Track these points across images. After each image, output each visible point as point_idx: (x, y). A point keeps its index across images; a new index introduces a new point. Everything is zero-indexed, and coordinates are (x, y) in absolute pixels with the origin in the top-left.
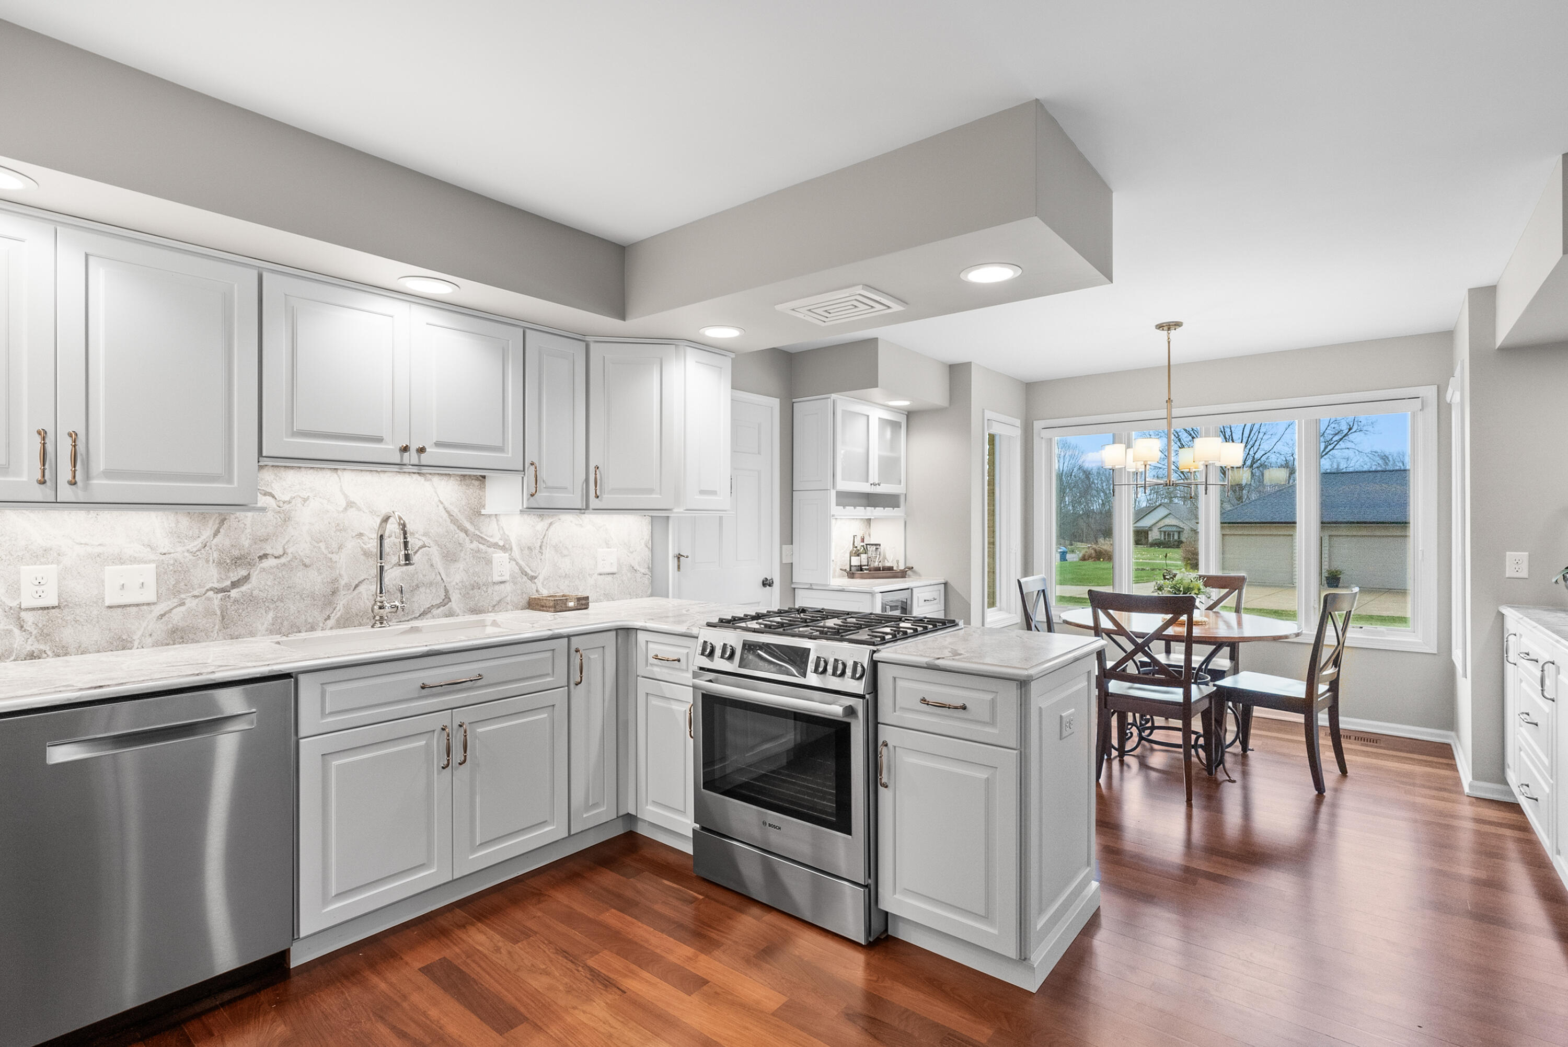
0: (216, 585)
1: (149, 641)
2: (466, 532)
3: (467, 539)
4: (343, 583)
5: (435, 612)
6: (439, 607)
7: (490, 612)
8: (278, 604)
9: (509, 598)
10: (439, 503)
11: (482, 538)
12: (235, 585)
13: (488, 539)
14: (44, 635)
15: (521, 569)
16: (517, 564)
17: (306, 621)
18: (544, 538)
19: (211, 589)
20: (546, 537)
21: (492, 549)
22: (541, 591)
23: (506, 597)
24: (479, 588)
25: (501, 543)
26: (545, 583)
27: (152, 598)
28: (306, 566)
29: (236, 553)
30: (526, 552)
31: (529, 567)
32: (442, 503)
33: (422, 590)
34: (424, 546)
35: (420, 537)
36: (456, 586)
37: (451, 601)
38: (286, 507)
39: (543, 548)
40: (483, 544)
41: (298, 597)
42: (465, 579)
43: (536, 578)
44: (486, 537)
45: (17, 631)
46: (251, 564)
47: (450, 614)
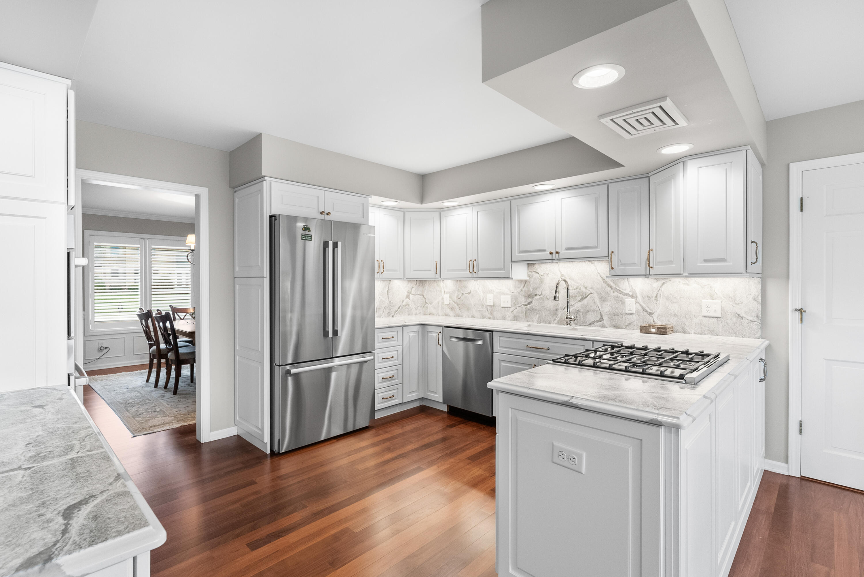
0: (524, 303)
1: (509, 319)
2: (611, 287)
3: (612, 291)
4: (560, 306)
5: (596, 324)
6: (598, 322)
7: (624, 329)
8: (540, 312)
9: (635, 323)
10: (598, 274)
11: (620, 290)
12: (529, 304)
13: (623, 291)
14: (491, 313)
15: (643, 308)
16: (640, 305)
17: (548, 320)
18: (658, 291)
19: (523, 305)
20: (660, 291)
21: (626, 296)
22: (656, 321)
23: (633, 322)
24: (618, 316)
25: (631, 294)
26: (659, 318)
27: (509, 305)
28: (548, 299)
29: (529, 293)
30: (646, 299)
31: (648, 308)
32: (599, 274)
33: (590, 313)
34: (591, 293)
35: (589, 289)
36: (606, 313)
37: (603, 320)
38: (542, 277)
39: (658, 297)
40: (620, 294)
41: (545, 310)
42: (610, 310)
43: (653, 314)
44: (622, 290)
45: (487, 311)
46: (533, 297)
47: (603, 326)
